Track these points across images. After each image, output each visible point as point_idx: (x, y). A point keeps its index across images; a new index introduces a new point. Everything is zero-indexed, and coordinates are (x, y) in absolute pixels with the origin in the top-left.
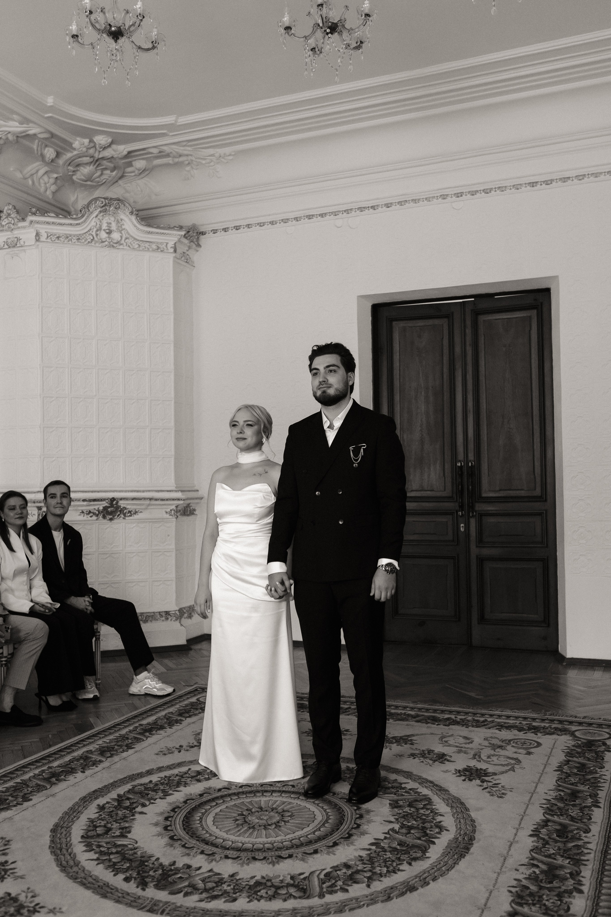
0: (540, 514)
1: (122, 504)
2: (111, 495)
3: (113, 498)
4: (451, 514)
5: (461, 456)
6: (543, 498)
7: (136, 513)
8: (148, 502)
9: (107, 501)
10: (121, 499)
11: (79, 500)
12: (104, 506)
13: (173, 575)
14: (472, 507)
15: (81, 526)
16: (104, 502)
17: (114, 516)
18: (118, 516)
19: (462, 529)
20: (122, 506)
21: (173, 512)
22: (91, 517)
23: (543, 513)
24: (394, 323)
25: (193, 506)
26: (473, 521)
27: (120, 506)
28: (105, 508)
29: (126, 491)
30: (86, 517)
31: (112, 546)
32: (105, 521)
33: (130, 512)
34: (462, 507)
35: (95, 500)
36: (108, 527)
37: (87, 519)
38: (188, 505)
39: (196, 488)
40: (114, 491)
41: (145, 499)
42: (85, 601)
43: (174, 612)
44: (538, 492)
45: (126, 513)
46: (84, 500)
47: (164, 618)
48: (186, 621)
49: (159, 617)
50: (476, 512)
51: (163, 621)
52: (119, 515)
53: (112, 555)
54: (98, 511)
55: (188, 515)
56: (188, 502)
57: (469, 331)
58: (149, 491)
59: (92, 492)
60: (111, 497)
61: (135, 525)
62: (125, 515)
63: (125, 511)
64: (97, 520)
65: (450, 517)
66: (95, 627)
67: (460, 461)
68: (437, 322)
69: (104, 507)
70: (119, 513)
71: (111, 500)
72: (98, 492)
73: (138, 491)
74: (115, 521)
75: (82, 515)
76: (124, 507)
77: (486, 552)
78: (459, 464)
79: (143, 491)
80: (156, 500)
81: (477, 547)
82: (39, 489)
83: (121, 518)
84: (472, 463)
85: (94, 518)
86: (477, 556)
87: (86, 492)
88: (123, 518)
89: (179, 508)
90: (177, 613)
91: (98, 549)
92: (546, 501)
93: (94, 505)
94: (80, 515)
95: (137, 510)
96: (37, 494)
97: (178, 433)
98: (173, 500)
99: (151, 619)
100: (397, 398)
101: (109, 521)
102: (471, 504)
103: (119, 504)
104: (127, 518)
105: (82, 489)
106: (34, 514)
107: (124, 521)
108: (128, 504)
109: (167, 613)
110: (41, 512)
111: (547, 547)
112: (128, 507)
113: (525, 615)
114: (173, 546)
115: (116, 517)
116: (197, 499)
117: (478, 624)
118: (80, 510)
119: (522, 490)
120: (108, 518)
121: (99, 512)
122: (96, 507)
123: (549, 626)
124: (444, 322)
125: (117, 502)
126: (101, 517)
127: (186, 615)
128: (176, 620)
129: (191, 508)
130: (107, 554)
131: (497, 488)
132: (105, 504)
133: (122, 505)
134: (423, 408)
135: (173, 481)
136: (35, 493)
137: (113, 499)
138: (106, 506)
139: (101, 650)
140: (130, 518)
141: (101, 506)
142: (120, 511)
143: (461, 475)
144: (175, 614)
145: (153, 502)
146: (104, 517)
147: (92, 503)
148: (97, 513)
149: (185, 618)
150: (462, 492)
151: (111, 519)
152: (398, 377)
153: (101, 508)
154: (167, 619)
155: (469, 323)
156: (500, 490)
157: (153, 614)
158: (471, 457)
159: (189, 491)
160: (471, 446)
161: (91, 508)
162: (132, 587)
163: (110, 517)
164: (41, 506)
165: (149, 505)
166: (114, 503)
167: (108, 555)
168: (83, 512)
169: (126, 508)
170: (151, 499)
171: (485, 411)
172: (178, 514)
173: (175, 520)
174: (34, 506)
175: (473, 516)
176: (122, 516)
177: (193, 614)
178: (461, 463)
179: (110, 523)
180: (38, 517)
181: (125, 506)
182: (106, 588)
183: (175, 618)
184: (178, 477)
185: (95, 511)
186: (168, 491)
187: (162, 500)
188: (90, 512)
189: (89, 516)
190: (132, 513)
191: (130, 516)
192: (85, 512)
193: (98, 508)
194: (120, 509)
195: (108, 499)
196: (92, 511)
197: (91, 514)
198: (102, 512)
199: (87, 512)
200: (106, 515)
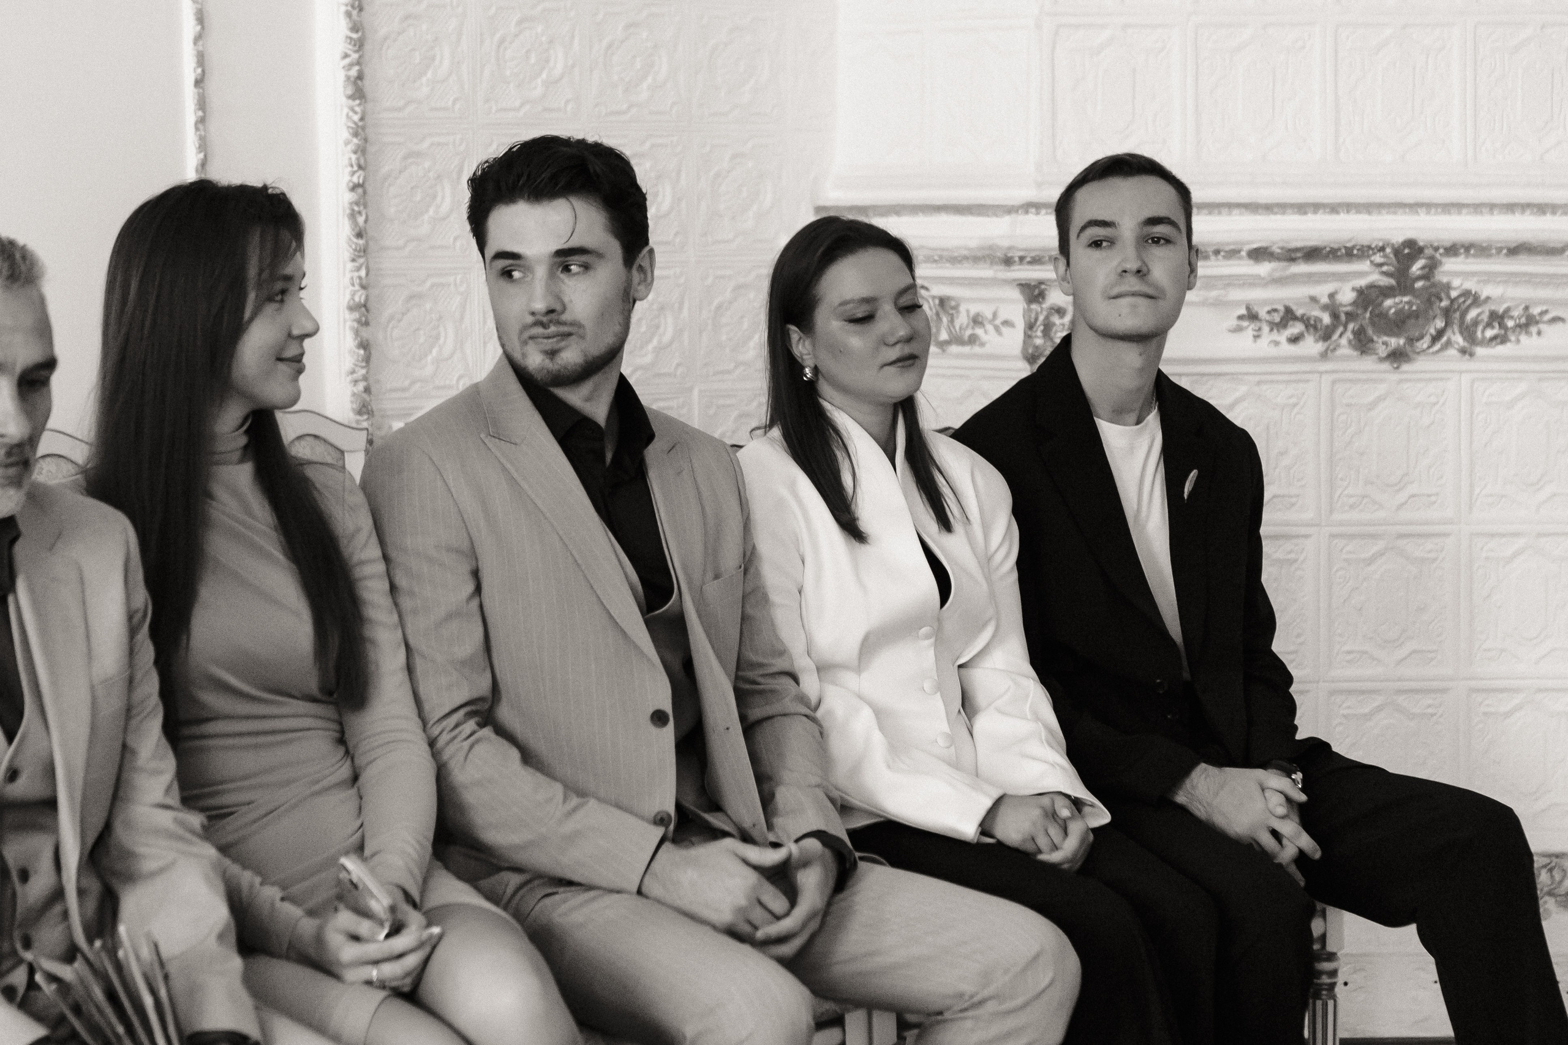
1: (1457, 274)
2: (1397, 228)
3: (1410, 243)
7: (1528, 323)
9: (1378, 258)
10: (1452, 250)
11: (1233, 254)
12: (1362, 282)
15: (1243, 389)
16: (1364, 266)
17: (1411, 341)
18: (1435, 339)
20: (1458, 285)
22: (1295, 340)
27: (1448, 287)
28: (1367, 297)
29: (1477, 208)
30: (1272, 344)
31: (1402, 497)
32: (1368, 363)
33: (1497, 318)
35: (1313, 254)
36: (1381, 399)
37: (1273, 351)
40: (1414, 207)
42: (1265, 792)
45: (1476, 322)
46: (1259, 254)
52: (1440, 334)
53: (1401, 543)
54: (1333, 309)
59: (1301, 208)
60: (1398, 238)
61: (1522, 387)
62: (1469, 332)
63: (1472, 314)
64: (1324, 356)
66: (1317, 927)
69: (1360, 292)
70: (1440, 323)
71: (1397, 252)
72: (1334, 208)
73: (1541, 208)
74: (1420, 365)
75: (1250, 328)
76: (1466, 294)
82: (1029, 194)
83: (1452, 352)
85: (1311, 346)
87: (1269, 208)
88: (1463, 351)
91: (1331, 512)
93: (1310, 278)
94: (1238, 329)
95: (1535, 311)
96: (1021, 217)
101: (1386, 366)
103: (1441, 277)
104: (1480, 351)
105: (1245, 194)
106: (1006, 323)
107: (1466, 364)
108: (1490, 278)
110: (1040, 310)
112: (1486, 291)
115: (1425, 343)
118: (1236, 304)
120: (1383, 351)
121: (1335, 316)
122: (1322, 292)
125: (1432, 266)
126: (1344, 340)
130: (1374, 536)
132: (1367, 273)
133: (1456, 282)
136: (1010, 210)
137: (1409, 251)
138: (1372, 286)
139: (1342, 1034)
140: (1500, 350)
141: (1345, 284)
142: (1447, 313)
146: (1362, 344)
147: (1302, 268)
148: (1326, 319)
151: (1397, 357)
153: (1347, 296)
161: (1294, 295)
162: (1508, 715)
163: (1395, 342)
164: (1041, 282)
166: (1416, 268)
167: (1381, 545)
168: (1252, 316)
169: (1473, 298)
174: (1007, 282)
176: (1459, 339)
179: (1395, 377)
180: (1028, 337)
181: (1470, 285)
182: (1368, 717)
185: (1316, 313)
188: (1289, 315)
189: (1283, 336)
190: (1510, 324)
191: (1501, 339)
192: (1263, 313)
193: (1332, 296)
194: (1445, 303)
195: (1382, 249)
196: (1299, 312)
197: (1296, 328)
198: (1350, 316)
199: (1277, 318)
200: (1370, 331)
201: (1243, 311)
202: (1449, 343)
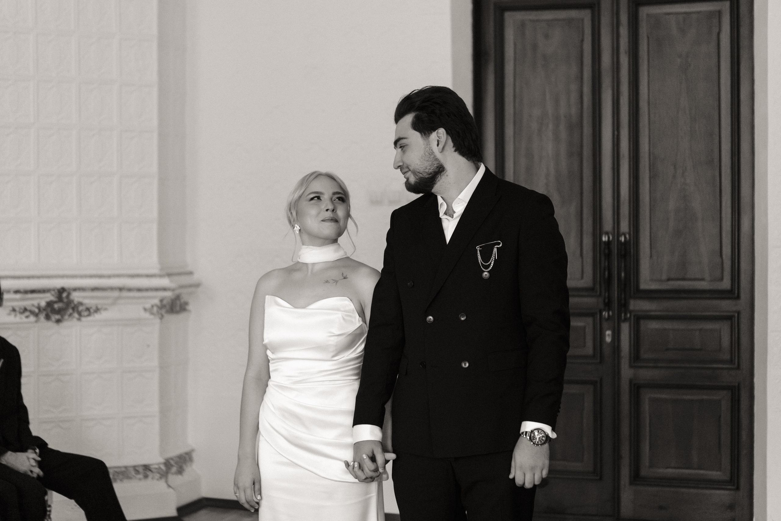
0: (730, 318)
1: (76, 297)
2: (59, 283)
3: (62, 288)
4: (593, 315)
5: (608, 224)
6: (734, 293)
7: (97, 310)
8: (116, 294)
9: (53, 293)
10: (75, 290)
11: (8, 292)
12: (48, 300)
13: (155, 408)
14: (624, 306)
15: (11, 332)
16: (48, 295)
17: (62, 317)
19: (608, 339)
20: (77, 300)
21: (155, 309)
22: (27, 317)
23: (734, 316)
24: (508, 15)
25: (184, 298)
26: (625, 328)
27: (73, 301)
28: (50, 304)
29: (82, 277)
30: (19, 319)
31: (60, 363)
32: (50, 324)
33: (88, 309)
34: (608, 305)
35: (33, 291)
36: (54, 334)
37: (21, 321)
38: (178, 297)
39: (189, 269)
40: (64, 277)
41: (112, 289)
42: (28, 458)
43: (156, 466)
44: (726, 284)
45: (82, 311)
46: (17, 292)
47: (141, 476)
48: (174, 479)
49: (133, 473)
50: (630, 313)
51: (140, 479)
52: (70, 315)
53: (61, 377)
54: (39, 308)
55: (177, 312)
56: (177, 292)
57: (624, 32)
58: (118, 276)
59: (29, 277)
60: (58, 286)
61: (96, 330)
62: (80, 314)
63: (81, 308)
64: (36, 322)
65: (590, 320)
67: (607, 233)
68: (573, 14)
69: (47, 303)
70: (71, 311)
71: (59, 290)
72: (39, 277)
73: (101, 276)
74: (65, 324)
75: (13, 314)
76: (79, 302)
77: (646, 374)
78: (605, 239)
79: (109, 277)
80: (130, 290)
81: (631, 366)
83: (75, 320)
84: (625, 238)
85: (32, 319)
86: (631, 381)
87: (20, 278)
88: (78, 319)
89: (165, 302)
90: (163, 467)
91: (39, 368)
92: (738, 297)
93: (32, 299)
94: (9, 314)
95: (99, 307)
97: (163, 181)
98: (157, 289)
99: (121, 476)
100: (509, 132)
101: (55, 325)
102: (623, 302)
103: (72, 298)
104: (83, 319)
105: (12, 274)
107: (78, 323)
108: (86, 297)
109: (147, 468)
111: (738, 368)
112: (85, 301)
113: (702, 472)
114: (155, 363)
115: (66, 317)
116: (191, 286)
117: (631, 483)
118: (10, 307)
119: (703, 279)
120: (54, 320)
121: (40, 310)
122: (35, 303)
123: (738, 489)
124: (586, 15)
125: (69, 294)
126: (42, 317)
127: (174, 469)
128: (161, 478)
129: (182, 301)
130: (52, 375)
131: (664, 277)
132: (49, 297)
134: (549, 147)
135: (155, 259)
137: (62, 290)
138: (51, 301)
140: (89, 318)
141: (43, 300)
142: (73, 309)
143: (608, 256)
144: (160, 468)
145: (125, 294)
146: (48, 318)
147: (30, 296)
148: (37, 310)
149: (172, 474)
150: (608, 282)
151: (58, 321)
152: (511, 98)
153: (43, 304)
154: (146, 477)
155: (624, 18)
156: (669, 280)
157: (123, 469)
158: (625, 226)
159: (179, 274)
160: (625, 210)
161: (27, 304)
163: (58, 317)
165: (118, 298)
166: (64, 295)
167: (54, 378)
168: (14, 310)
169: (81, 304)
170: (121, 289)
171: (647, 156)
172: (163, 311)
173: (157, 321)
175: (626, 320)
176: (76, 315)
177: (185, 467)
178: (609, 238)
179: (57, 327)
181: (80, 300)
183: (158, 475)
184: (162, 252)
185: (34, 309)
186: (148, 276)
187: (139, 290)
188: (25, 310)
189: (23, 316)
190: (92, 310)
191: (89, 315)
192: (17, 309)
193: (39, 304)
194: (72, 305)
195: (54, 290)
196: (28, 308)
197: (27, 313)
198: (44, 310)
199: (21, 311)
200: (50, 314)
201: (11, 309)
202: (74, 317)
